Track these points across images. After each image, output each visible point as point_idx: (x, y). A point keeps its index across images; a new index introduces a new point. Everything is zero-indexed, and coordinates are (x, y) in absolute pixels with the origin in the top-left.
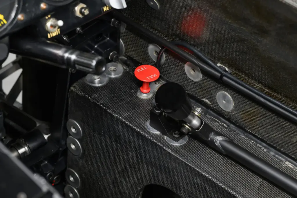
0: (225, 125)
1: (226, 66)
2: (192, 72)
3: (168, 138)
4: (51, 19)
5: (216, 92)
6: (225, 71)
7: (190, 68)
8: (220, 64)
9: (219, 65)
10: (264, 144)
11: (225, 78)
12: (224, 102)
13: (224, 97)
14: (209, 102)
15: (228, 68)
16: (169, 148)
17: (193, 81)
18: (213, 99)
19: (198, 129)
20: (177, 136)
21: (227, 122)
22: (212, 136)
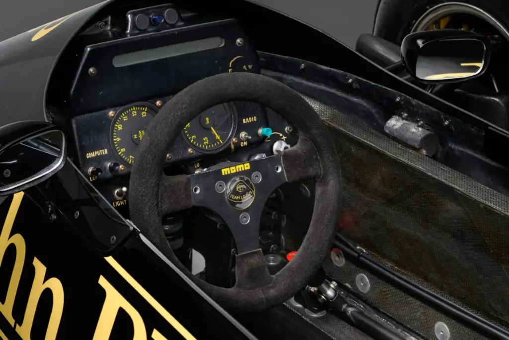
0: (362, 306)
1: (363, 248)
2: (337, 258)
3: (308, 311)
4: (200, 169)
5: (356, 276)
6: (363, 252)
7: (335, 255)
8: (360, 246)
9: (358, 247)
10: (394, 323)
11: (362, 258)
12: (362, 284)
13: (362, 280)
14: (350, 286)
15: (365, 250)
16: (307, 317)
17: (338, 267)
18: (353, 283)
19: (332, 299)
20: (316, 309)
21: (364, 304)
22: (344, 306)
